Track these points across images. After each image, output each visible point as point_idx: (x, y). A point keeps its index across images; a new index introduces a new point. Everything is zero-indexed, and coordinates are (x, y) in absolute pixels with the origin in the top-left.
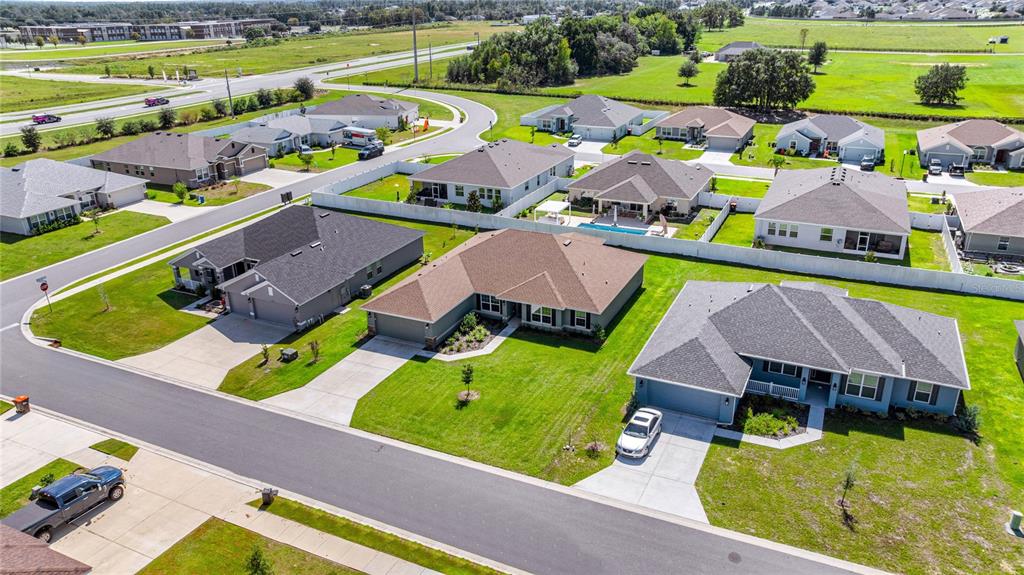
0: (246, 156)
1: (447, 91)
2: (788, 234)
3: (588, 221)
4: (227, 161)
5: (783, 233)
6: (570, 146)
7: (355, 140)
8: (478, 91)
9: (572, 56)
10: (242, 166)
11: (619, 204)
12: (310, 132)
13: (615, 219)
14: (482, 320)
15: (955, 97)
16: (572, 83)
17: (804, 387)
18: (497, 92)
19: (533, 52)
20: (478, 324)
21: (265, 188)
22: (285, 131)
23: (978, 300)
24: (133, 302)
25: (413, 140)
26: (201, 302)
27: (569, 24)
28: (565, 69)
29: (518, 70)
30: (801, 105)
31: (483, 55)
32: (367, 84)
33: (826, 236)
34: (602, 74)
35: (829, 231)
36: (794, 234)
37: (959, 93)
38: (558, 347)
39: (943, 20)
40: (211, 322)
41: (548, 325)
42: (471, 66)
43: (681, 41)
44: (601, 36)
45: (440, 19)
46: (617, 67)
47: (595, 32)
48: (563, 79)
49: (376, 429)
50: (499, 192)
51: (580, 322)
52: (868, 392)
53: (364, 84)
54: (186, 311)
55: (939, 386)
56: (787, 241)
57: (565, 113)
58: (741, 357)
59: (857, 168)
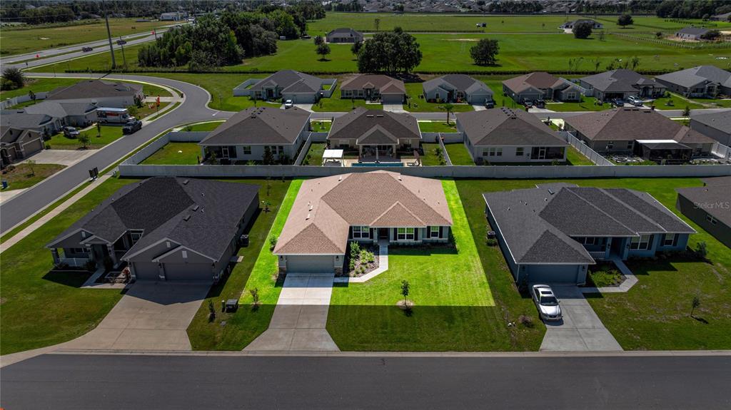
0: (25, 140)
1: (147, 74)
2: (496, 154)
3: (356, 161)
4: (9, 147)
5: (492, 154)
6: (286, 108)
7: (110, 118)
8: (172, 72)
9: (238, 43)
10: (22, 150)
11: (369, 146)
12: (66, 115)
13: (377, 157)
14: (363, 246)
15: (494, 60)
16: (241, 62)
17: (608, 250)
18: (189, 72)
19: (209, 40)
20: (361, 249)
21: (59, 167)
22: (46, 116)
23: (628, 180)
24: (19, 290)
25: (156, 114)
26: (97, 275)
27: (229, 18)
28: (235, 53)
29: (203, 54)
30: (415, 69)
31: (168, 44)
32: (69, 72)
33: (520, 152)
34: (258, 55)
35: (519, 149)
36: (500, 154)
37: (496, 57)
38: (429, 255)
39: (443, 12)
40: (124, 292)
41: (412, 241)
42: (159, 53)
43: (298, 29)
44: (253, 27)
45: (84, 17)
46: (267, 49)
47: (248, 23)
48: (234, 59)
49: (364, 347)
50: (281, 147)
51: (435, 234)
52: (643, 245)
53: (66, 72)
54: (89, 287)
55: (678, 234)
56: (496, 158)
57: (272, 84)
58: (572, 237)
59: (484, 108)
